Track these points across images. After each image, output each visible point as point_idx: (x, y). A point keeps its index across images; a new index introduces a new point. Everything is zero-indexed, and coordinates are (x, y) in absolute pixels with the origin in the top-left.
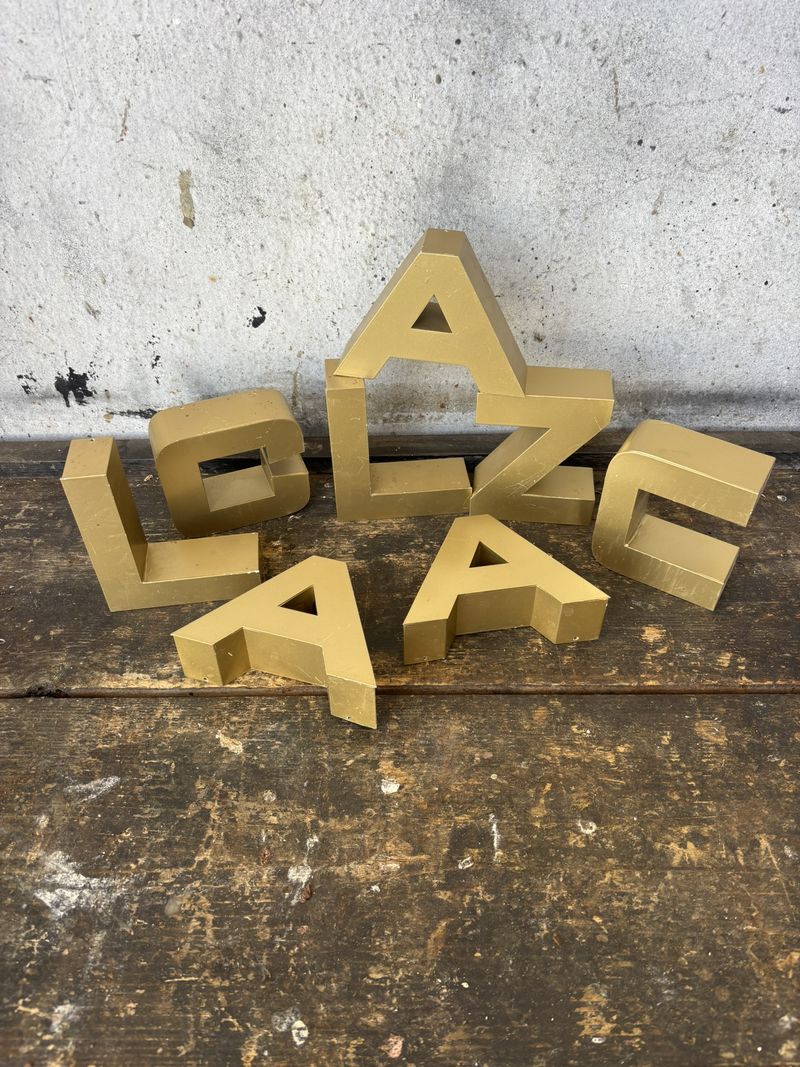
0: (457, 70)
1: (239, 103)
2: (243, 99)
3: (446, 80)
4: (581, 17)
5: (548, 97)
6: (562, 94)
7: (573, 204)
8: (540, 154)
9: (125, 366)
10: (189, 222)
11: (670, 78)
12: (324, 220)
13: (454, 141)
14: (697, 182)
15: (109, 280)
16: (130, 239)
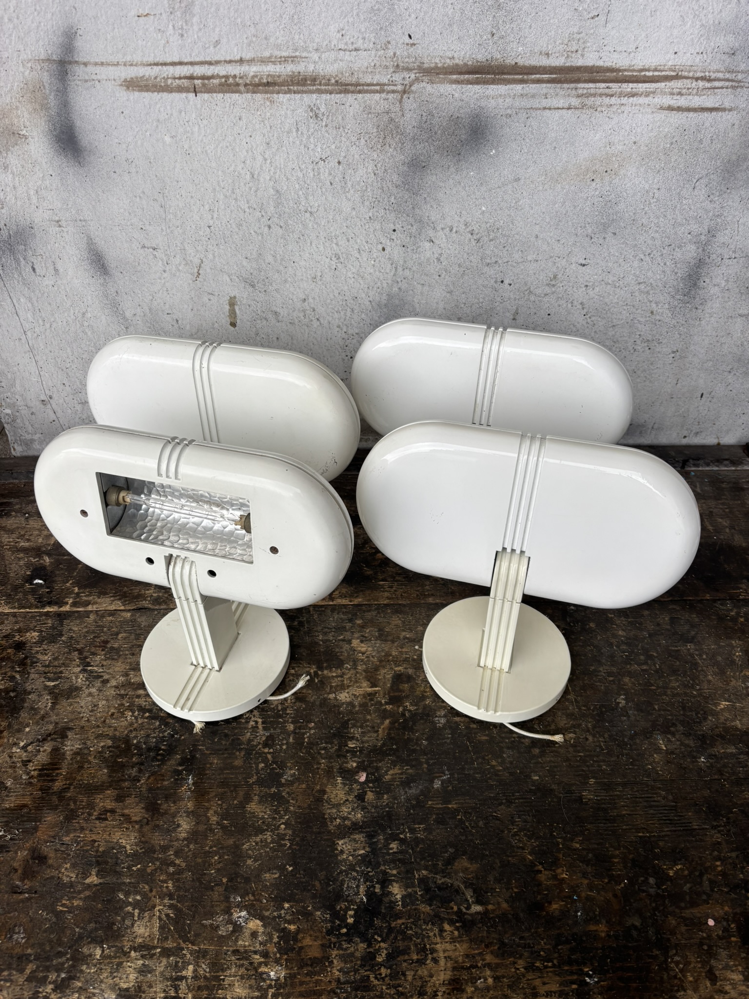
0: (394, 244)
1: (267, 261)
2: (270, 259)
3: (388, 249)
4: (464, 218)
5: (447, 258)
6: (455, 257)
8: (444, 288)
10: (233, 324)
11: (516, 248)
13: (393, 281)
14: (538, 303)
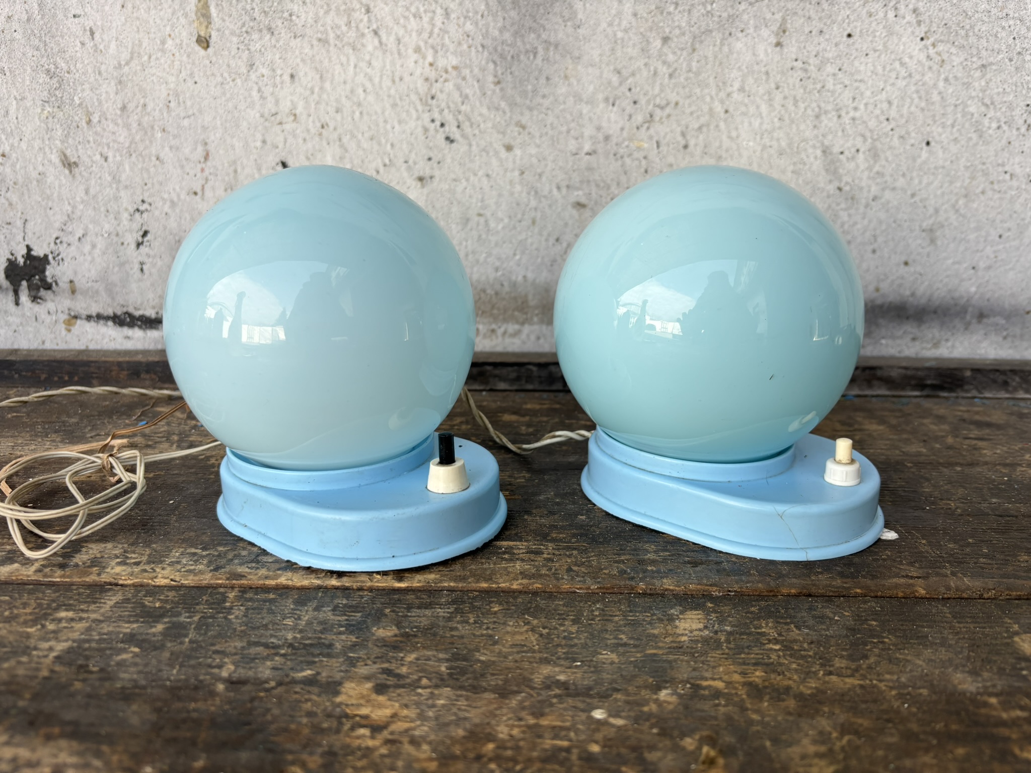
7: (677, 31)
9: (101, 244)
10: (204, 42)
12: (371, 43)
14: (825, 6)
15: (95, 119)
16: (127, 64)
